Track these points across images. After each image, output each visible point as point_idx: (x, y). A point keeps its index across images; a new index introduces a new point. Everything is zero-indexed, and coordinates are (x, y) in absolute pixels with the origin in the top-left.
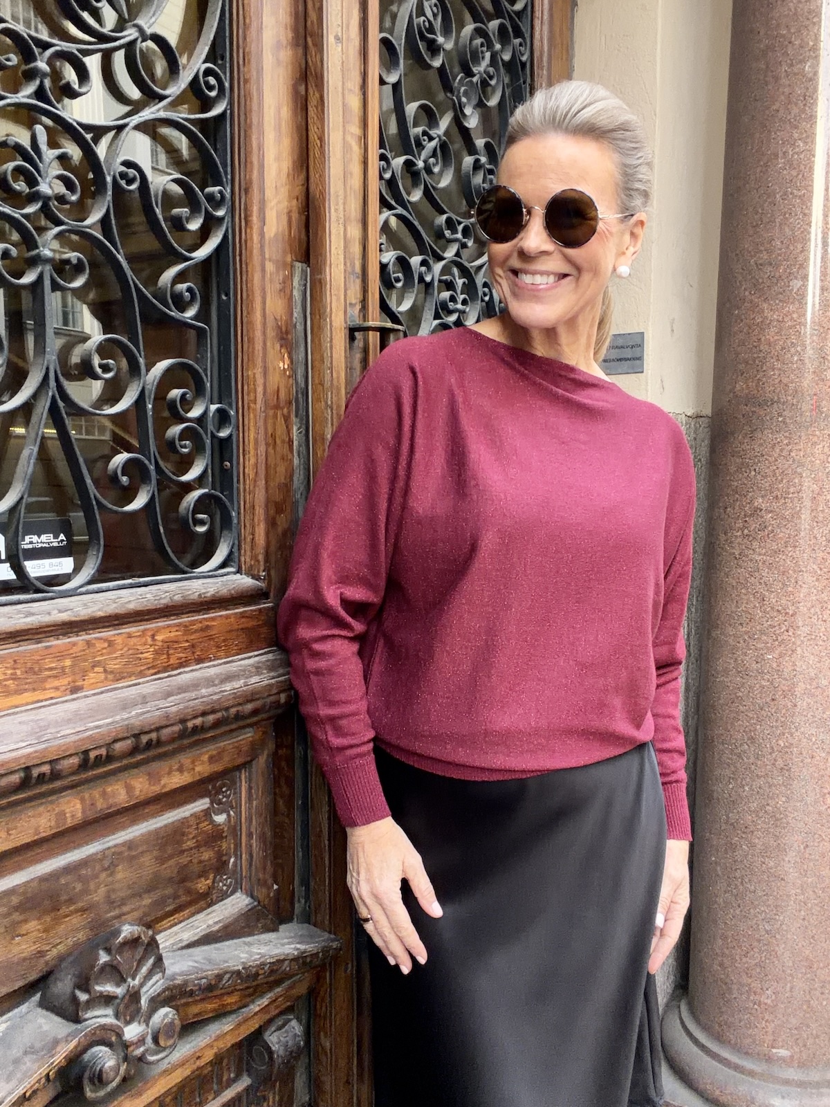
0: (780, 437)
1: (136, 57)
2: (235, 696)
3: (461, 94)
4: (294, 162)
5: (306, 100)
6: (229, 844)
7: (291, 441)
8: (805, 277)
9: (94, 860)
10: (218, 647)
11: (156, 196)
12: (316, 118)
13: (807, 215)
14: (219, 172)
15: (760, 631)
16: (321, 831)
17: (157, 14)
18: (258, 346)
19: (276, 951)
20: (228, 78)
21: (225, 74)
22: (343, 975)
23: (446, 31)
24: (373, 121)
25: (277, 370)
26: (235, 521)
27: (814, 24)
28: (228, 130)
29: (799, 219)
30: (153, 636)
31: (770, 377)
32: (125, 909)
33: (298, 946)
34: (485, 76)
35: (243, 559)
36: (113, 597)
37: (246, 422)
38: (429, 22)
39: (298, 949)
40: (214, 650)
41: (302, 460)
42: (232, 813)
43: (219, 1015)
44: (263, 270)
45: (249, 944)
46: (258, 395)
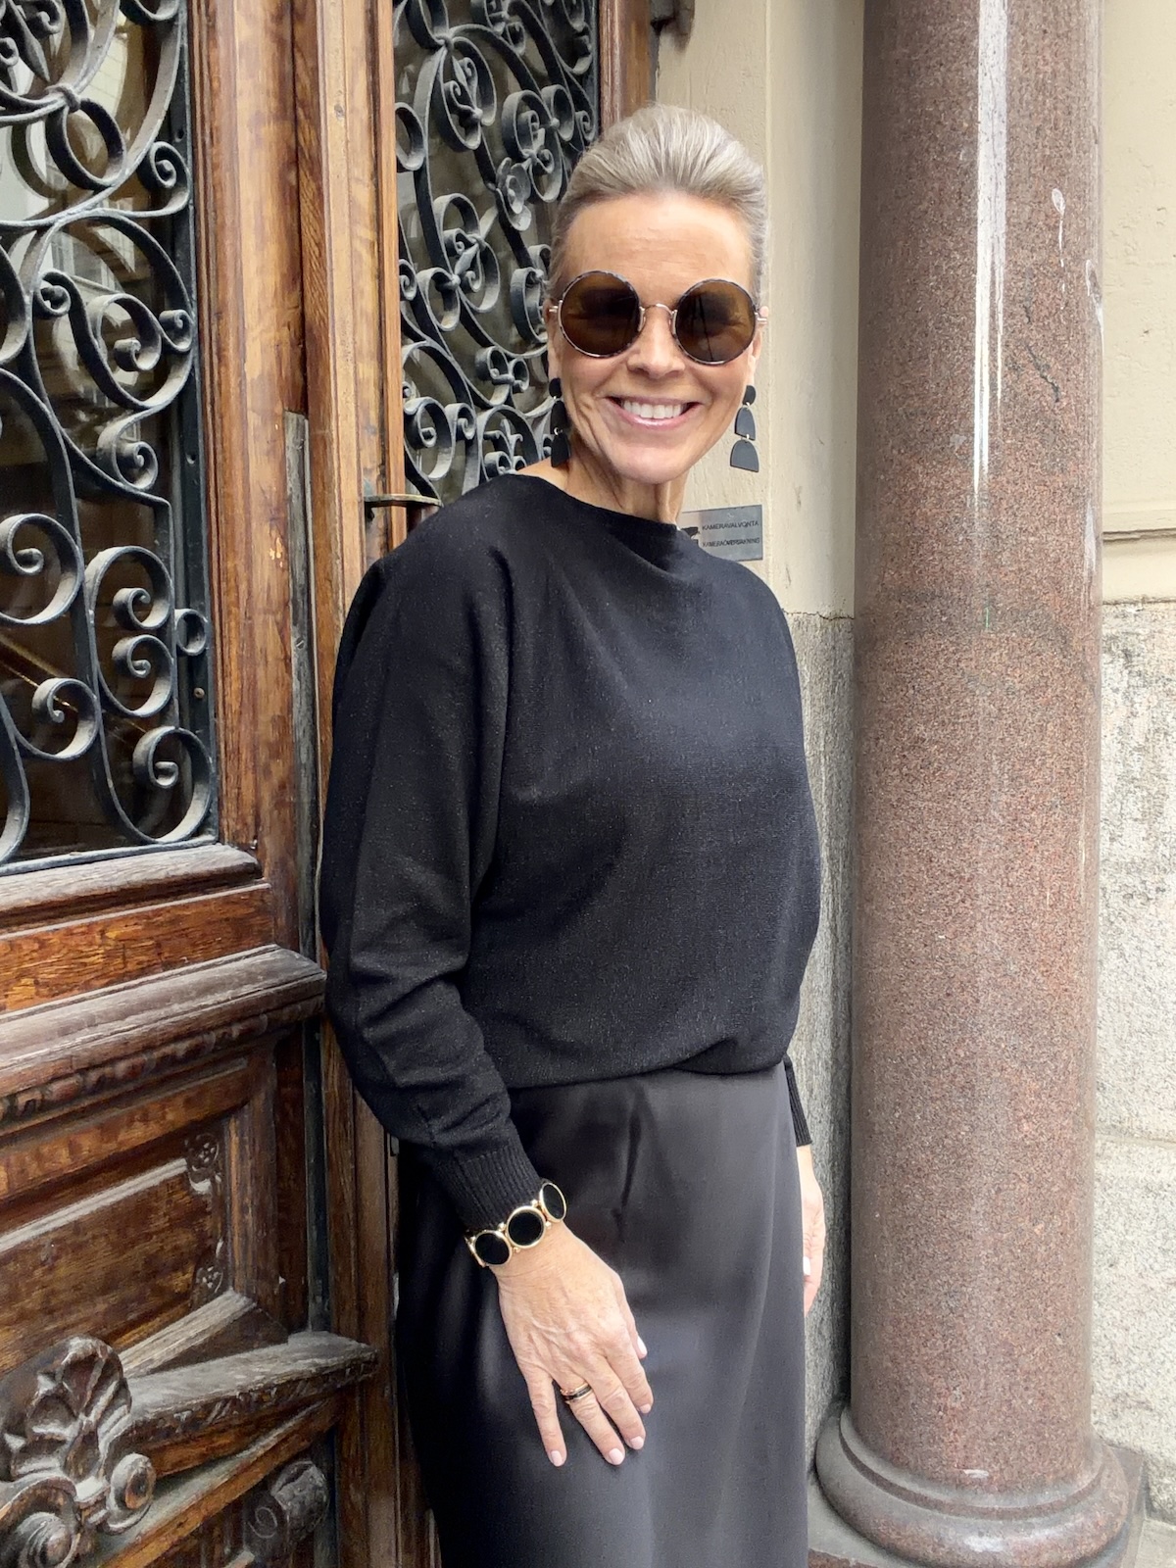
0: (945, 642)
1: (61, 134)
2: (221, 1013)
3: (508, 185)
4: (283, 276)
5: (298, 192)
6: (215, 1223)
7: (287, 660)
8: (970, 431)
9: (25, 1251)
10: (194, 945)
11: (94, 322)
12: (311, 216)
13: (969, 349)
14: (181, 291)
15: (928, 903)
16: (343, 1199)
17: (90, 75)
18: (240, 529)
19: (288, 1369)
20: (190, 162)
21: (185, 156)
22: (379, 1398)
23: (485, 100)
24: (389, 221)
25: (266, 559)
26: (213, 770)
27: (969, 100)
28: (192, 233)
29: (959, 354)
30: (102, 933)
31: (928, 564)
32: (72, 1318)
33: (317, 1360)
34: (538, 160)
35: (225, 823)
36: (44, 880)
37: (225, 633)
38: (462, 87)
39: (315, 1365)
40: (189, 949)
41: (304, 686)
42: (218, 1179)
43: (207, 1463)
44: (244, 423)
45: (247, 1361)
46: (241, 597)
